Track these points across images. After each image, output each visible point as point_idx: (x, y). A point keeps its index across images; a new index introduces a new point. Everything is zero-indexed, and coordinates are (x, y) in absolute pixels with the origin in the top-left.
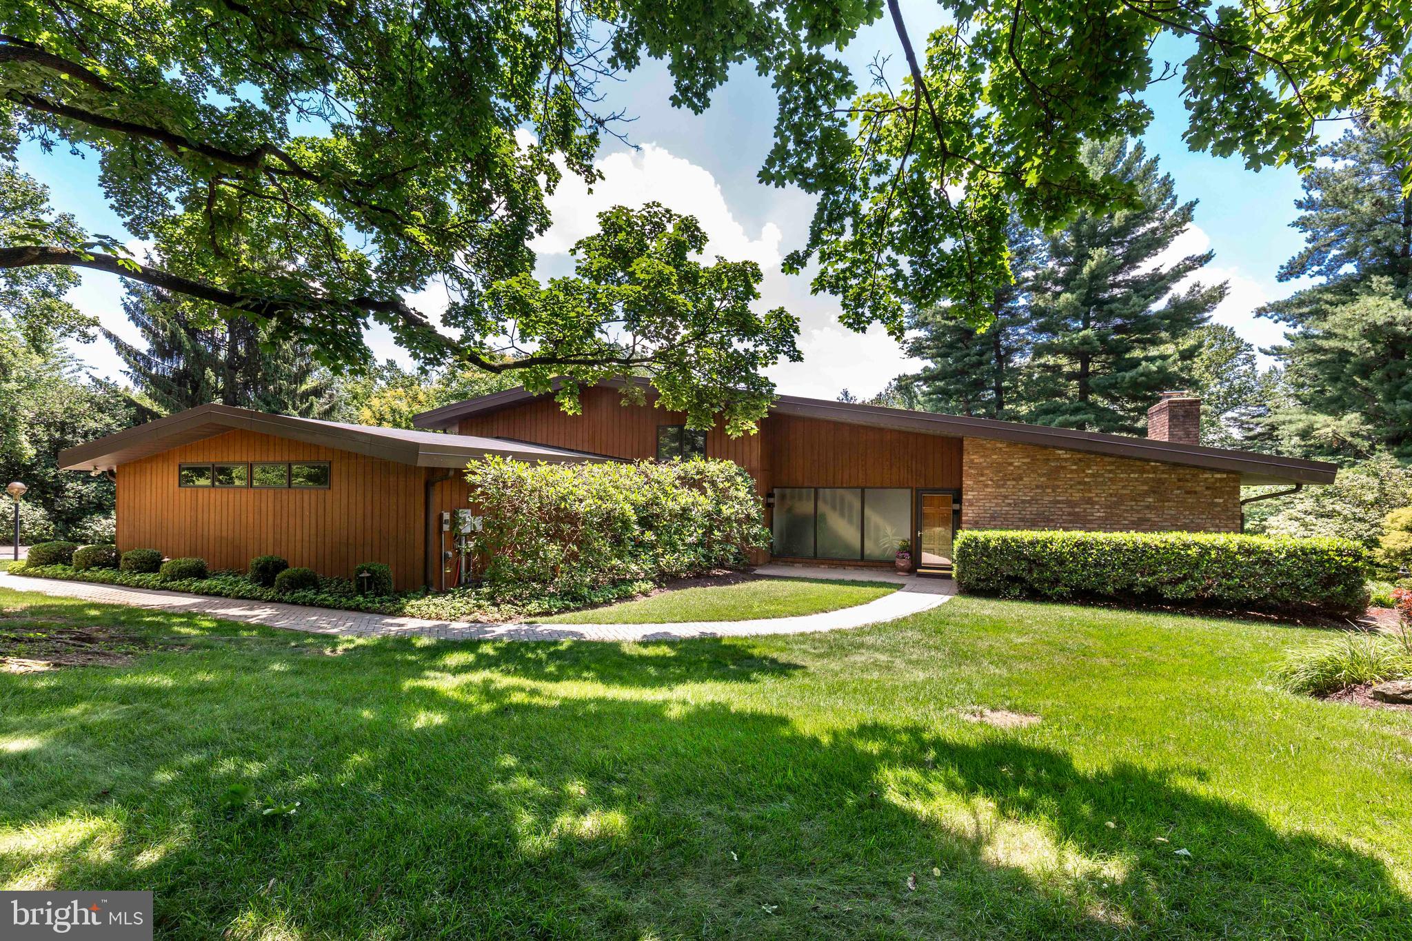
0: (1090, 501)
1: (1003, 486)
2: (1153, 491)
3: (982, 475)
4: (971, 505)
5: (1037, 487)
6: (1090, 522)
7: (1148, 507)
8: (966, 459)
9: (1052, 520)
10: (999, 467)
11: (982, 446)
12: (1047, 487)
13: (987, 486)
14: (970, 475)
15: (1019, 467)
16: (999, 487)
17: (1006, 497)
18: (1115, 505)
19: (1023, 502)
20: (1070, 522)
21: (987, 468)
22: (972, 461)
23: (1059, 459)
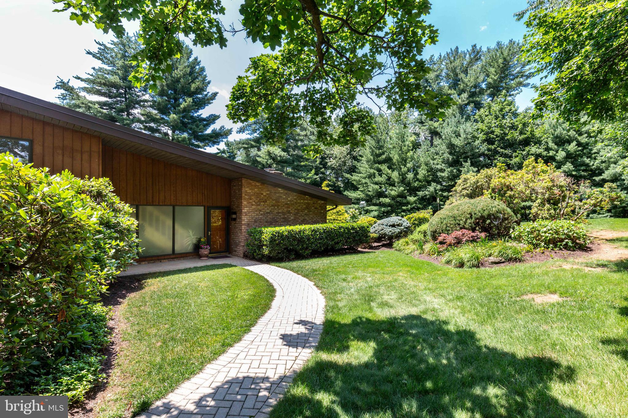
0: (289, 212)
1: (259, 205)
2: (307, 208)
3: (251, 199)
4: (246, 215)
5: (272, 206)
6: (290, 221)
7: (305, 214)
8: (244, 190)
9: (277, 222)
10: (258, 195)
11: (250, 183)
12: (276, 206)
13: (252, 205)
14: (245, 199)
15: (265, 196)
16: (258, 205)
17: (260, 211)
18: (297, 213)
19: (267, 213)
20: (283, 222)
21: (253, 195)
22: (246, 191)
23: (279, 193)
